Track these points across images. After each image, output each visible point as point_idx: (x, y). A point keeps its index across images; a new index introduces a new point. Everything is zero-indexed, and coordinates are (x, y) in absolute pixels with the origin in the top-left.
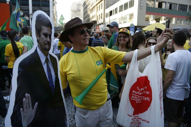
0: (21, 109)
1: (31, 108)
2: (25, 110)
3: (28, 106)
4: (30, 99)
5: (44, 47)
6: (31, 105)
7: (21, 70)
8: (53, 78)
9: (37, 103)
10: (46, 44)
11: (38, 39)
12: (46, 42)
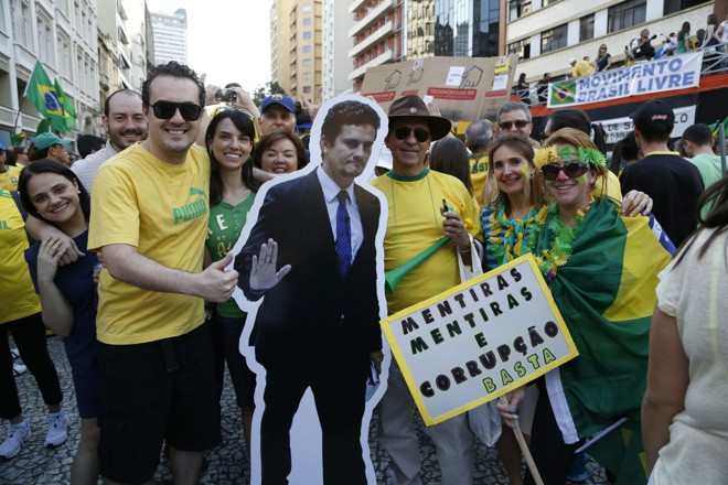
0: (255, 257)
1: (274, 266)
2: (261, 262)
3: (268, 259)
4: (276, 251)
5: (340, 167)
6: (274, 260)
7: (271, 200)
8: (353, 239)
9: (289, 266)
10: (349, 162)
11: (325, 151)
12: (351, 158)
